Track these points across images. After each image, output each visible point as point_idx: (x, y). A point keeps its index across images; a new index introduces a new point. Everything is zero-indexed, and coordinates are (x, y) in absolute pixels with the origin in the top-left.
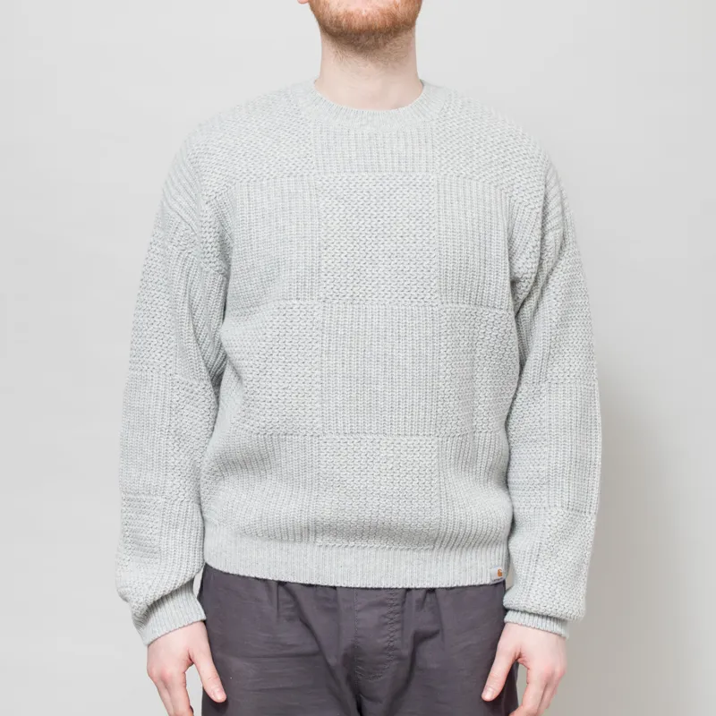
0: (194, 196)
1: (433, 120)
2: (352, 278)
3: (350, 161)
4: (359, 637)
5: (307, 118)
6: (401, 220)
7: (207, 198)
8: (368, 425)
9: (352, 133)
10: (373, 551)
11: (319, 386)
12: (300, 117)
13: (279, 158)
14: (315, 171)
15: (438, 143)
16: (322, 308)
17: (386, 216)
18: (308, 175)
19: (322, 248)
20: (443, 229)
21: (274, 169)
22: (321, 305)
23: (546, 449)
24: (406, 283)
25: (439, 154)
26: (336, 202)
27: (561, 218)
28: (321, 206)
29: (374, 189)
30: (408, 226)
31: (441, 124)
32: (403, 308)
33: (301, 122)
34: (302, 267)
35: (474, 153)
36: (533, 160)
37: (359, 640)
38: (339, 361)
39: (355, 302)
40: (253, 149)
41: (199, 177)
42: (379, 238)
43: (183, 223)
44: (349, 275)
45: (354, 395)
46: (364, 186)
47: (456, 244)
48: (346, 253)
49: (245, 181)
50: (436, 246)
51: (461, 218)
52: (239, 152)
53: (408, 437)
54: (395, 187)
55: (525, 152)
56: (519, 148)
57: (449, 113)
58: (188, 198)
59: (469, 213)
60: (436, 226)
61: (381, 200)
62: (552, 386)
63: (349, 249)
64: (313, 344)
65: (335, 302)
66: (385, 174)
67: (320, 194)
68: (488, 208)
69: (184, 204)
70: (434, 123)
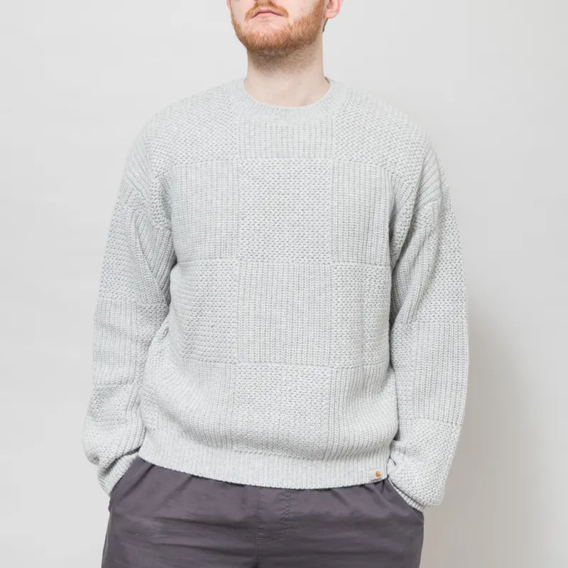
0: (145, 170)
1: (334, 114)
2: (263, 242)
3: (266, 149)
4: (260, 508)
5: (236, 112)
6: (302, 197)
7: (156, 173)
8: (273, 356)
9: (268, 126)
10: (276, 458)
11: (235, 325)
12: (231, 111)
13: (211, 144)
14: (238, 156)
15: (337, 133)
16: (239, 264)
17: (291, 193)
18: (232, 159)
19: (240, 219)
20: (336, 204)
21: (206, 153)
22: (238, 262)
23: (412, 374)
24: (305, 246)
25: (336, 142)
26: (253, 182)
27: (438, 191)
28: (240, 185)
29: (283, 171)
30: (307, 202)
31: (340, 118)
32: (303, 265)
33: (231, 115)
34: (224, 233)
35: (365, 140)
36: (413, 145)
37: (260, 511)
38: (252, 306)
39: (265, 260)
40: (192, 136)
41: (150, 155)
42: (285, 211)
43: (135, 189)
44: (261, 239)
45: (262, 332)
46: (275, 169)
47: (345, 215)
48: (258, 222)
49: (184, 163)
50: (329, 217)
51: (350, 195)
52: (181, 137)
53: (305, 366)
54: (299, 170)
55: (408, 138)
56: (402, 136)
57: (348, 109)
58: (141, 170)
59: (357, 190)
60: (329, 202)
61: (288, 180)
62: (421, 324)
63: (261, 219)
64: (232, 292)
65: (249, 260)
66: (292, 159)
67: (240, 175)
68: (373, 186)
69: (137, 174)
70: (334, 117)
